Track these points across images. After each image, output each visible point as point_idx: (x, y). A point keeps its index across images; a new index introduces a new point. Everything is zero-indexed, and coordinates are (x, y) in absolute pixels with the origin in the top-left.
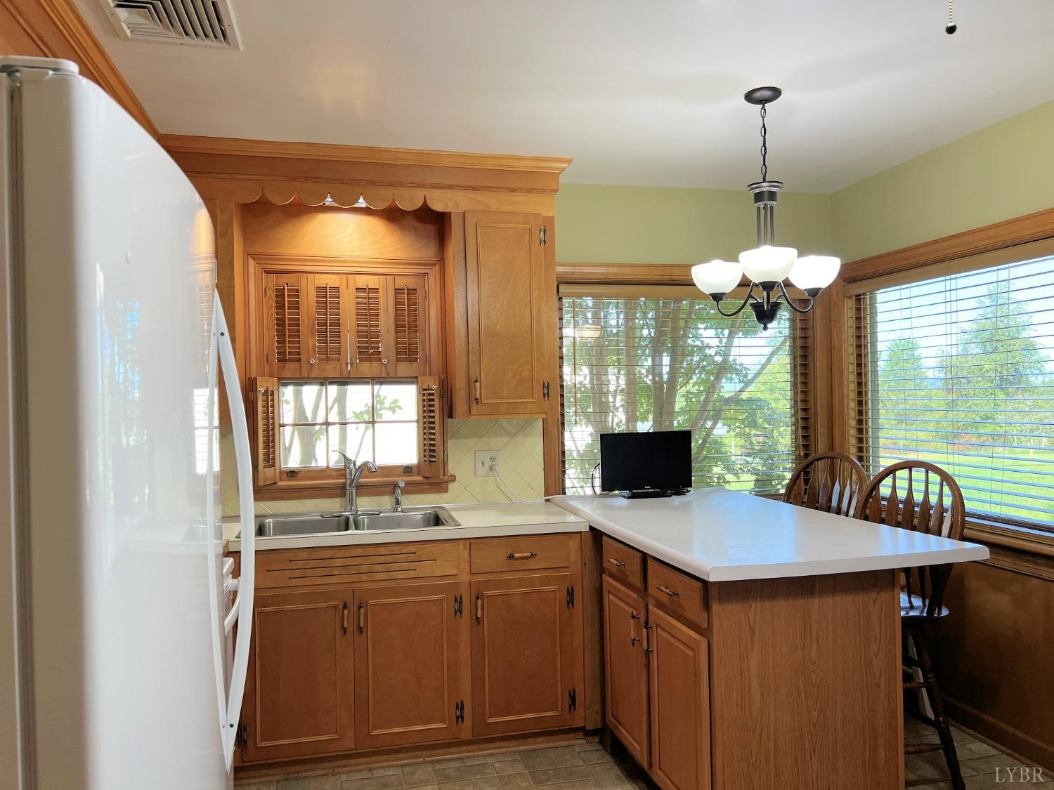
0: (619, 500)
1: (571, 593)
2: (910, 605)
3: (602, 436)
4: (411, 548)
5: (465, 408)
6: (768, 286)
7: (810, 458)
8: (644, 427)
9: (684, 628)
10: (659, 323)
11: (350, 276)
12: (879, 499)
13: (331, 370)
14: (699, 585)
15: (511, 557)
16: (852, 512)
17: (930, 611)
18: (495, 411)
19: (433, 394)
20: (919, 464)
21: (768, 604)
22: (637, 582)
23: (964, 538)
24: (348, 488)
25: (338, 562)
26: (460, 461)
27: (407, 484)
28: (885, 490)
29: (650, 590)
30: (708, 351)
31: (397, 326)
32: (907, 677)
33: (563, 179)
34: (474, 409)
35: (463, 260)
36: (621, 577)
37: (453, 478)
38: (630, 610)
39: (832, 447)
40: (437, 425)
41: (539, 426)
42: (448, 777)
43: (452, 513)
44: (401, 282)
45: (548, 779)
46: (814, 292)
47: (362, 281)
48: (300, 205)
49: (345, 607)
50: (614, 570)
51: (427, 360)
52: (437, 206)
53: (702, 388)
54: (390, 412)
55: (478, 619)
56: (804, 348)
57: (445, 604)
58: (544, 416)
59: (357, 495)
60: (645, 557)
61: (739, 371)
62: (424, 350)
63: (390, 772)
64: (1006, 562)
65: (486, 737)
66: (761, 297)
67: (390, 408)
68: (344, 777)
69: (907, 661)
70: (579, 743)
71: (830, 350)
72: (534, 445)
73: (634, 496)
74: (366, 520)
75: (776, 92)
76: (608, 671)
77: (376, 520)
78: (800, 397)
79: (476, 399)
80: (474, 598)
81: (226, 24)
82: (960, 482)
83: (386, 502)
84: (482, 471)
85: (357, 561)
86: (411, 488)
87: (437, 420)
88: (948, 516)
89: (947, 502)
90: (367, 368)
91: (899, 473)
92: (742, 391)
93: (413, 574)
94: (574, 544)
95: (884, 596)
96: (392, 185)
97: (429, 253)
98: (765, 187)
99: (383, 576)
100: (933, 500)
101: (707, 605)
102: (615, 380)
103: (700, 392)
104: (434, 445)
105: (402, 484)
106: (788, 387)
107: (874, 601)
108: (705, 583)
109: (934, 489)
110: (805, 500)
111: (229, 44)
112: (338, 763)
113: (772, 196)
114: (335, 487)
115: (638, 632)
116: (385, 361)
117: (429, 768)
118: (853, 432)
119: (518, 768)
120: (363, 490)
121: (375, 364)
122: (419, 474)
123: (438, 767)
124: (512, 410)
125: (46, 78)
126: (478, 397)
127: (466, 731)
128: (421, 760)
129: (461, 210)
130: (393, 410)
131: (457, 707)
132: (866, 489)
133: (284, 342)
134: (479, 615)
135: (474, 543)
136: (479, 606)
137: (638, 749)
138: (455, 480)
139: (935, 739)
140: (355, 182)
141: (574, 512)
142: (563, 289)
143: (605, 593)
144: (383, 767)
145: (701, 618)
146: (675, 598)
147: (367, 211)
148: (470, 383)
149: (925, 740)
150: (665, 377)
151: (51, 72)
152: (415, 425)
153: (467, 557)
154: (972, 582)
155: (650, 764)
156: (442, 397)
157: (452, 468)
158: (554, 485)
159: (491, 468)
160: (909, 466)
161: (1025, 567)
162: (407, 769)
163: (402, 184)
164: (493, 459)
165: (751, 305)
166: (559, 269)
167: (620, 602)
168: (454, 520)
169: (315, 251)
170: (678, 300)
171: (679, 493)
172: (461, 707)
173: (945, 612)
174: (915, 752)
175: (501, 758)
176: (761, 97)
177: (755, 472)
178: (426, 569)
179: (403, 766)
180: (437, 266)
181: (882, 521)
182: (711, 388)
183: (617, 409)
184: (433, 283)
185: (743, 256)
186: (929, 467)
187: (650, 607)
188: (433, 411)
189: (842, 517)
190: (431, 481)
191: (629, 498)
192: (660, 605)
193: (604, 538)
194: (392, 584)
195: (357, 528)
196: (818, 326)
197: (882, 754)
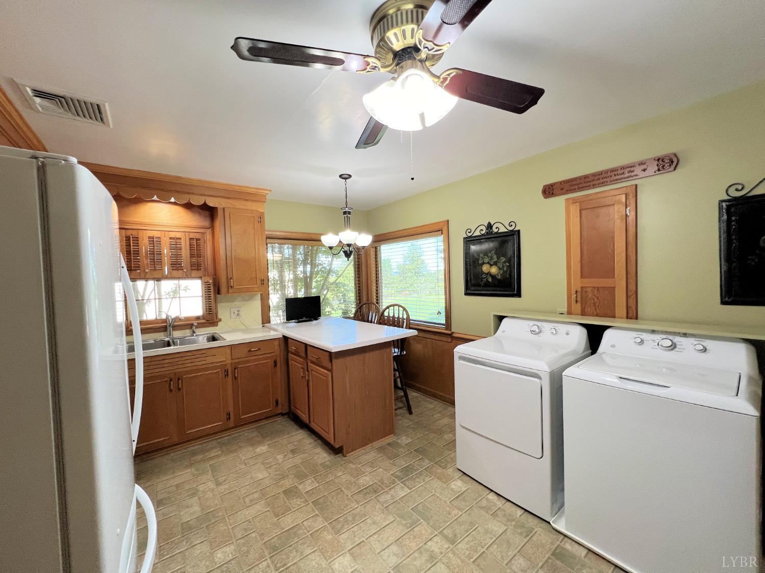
0: (293, 324)
1: (275, 362)
2: (396, 351)
3: (286, 299)
4: (203, 352)
5: (226, 290)
6: (349, 245)
7: (362, 304)
8: (301, 294)
9: (322, 370)
10: (306, 255)
11: (166, 232)
12: (384, 316)
13: (157, 275)
14: (328, 353)
15: (250, 351)
16: (376, 322)
17: (401, 353)
18: (240, 291)
19: (210, 285)
20: (396, 305)
21: (351, 357)
22: (303, 355)
23: (410, 328)
24: (168, 327)
25: (167, 361)
26: (223, 311)
27: (198, 324)
28: (386, 314)
29: (309, 357)
30: (324, 265)
31: (191, 255)
32: (394, 375)
33: (268, 197)
34: (230, 291)
35: (224, 228)
36: (296, 354)
37: (220, 320)
38: (301, 366)
39: (368, 300)
40: (212, 298)
41: (259, 296)
42: (224, 444)
43: (221, 335)
44: (192, 236)
45: (268, 436)
46: (364, 247)
47: (172, 235)
48: (139, 198)
49: (171, 381)
50: (294, 351)
51: (206, 269)
52: (211, 204)
53: (322, 279)
54: (184, 291)
55: (235, 377)
56: (359, 265)
57: (220, 373)
58: (261, 292)
59: (173, 330)
60: (306, 345)
61: (336, 272)
62: (205, 265)
63: (197, 447)
64: (422, 334)
65: (240, 424)
66: (346, 249)
67: (184, 290)
68: (172, 454)
69: (395, 370)
70: (280, 419)
71: (367, 266)
72: (257, 304)
73: (299, 322)
74: (178, 341)
75: (350, 176)
76: (291, 389)
77: (183, 341)
78: (357, 283)
79: (231, 286)
80: (233, 370)
81: (104, 115)
82: (408, 310)
83: (188, 332)
84: (233, 316)
85: (177, 360)
86: (201, 326)
87: (212, 295)
88: (405, 321)
89: (405, 317)
90: (175, 273)
91: (390, 308)
92: (337, 279)
93: (204, 362)
94: (276, 343)
95: (388, 350)
96: (188, 193)
97: (207, 223)
98: (347, 210)
99: (190, 365)
100: (401, 316)
101: (331, 361)
102: (288, 276)
103: (321, 281)
104: (211, 306)
105: (196, 324)
106: (353, 278)
107: (385, 352)
108: (330, 353)
109: (401, 312)
110: (360, 318)
111: (104, 124)
112: (169, 449)
113: (349, 213)
114: (162, 327)
115: (304, 373)
116: (185, 270)
117: (214, 442)
118: (375, 294)
119: (256, 433)
120: (175, 328)
121: (180, 271)
122: (204, 319)
123: (219, 441)
124: (248, 290)
125: (60, 164)
126: (232, 285)
127: (231, 423)
128: (211, 439)
129: (222, 207)
130: (185, 290)
131: (227, 415)
132: (380, 314)
133: (131, 261)
134: (236, 375)
135: (232, 347)
136: (236, 372)
137: (304, 417)
138: (221, 321)
139: (402, 394)
140: (171, 191)
141: (275, 330)
142: (269, 241)
143: (290, 361)
144: (191, 446)
145: (329, 365)
146: (319, 359)
147: (175, 203)
148: (228, 280)
149: (399, 395)
150: (308, 274)
151: (63, 162)
152: (201, 298)
153: (230, 353)
154: (412, 342)
155: (310, 422)
156: (214, 285)
157: (220, 316)
158: (266, 320)
159: (238, 315)
160: (394, 305)
161: (427, 335)
162: (204, 445)
163: (193, 194)
164: (238, 311)
165: (343, 251)
166: (267, 233)
167: (296, 363)
168: (223, 338)
169: (146, 220)
170: (312, 246)
171: (316, 319)
172: (229, 414)
173: (405, 353)
174: (397, 399)
175: (247, 432)
176: (345, 177)
177: (342, 309)
178: (210, 360)
179: (202, 444)
180: (210, 229)
181: (385, 324)
182: (326, 279)
183: (288, 287)
184: (208, 236)
185: (340, 234)
186: (399, 306)
187: (309, 363)
188: (210, 292)
189: (373, 324)
190: (209, 322)
191: (297, 323)
192: (313, 362)
193: (289, 340)
194: (195, 368)
195: (174, 345)
196: (363, 258)
197: (388, 401)
